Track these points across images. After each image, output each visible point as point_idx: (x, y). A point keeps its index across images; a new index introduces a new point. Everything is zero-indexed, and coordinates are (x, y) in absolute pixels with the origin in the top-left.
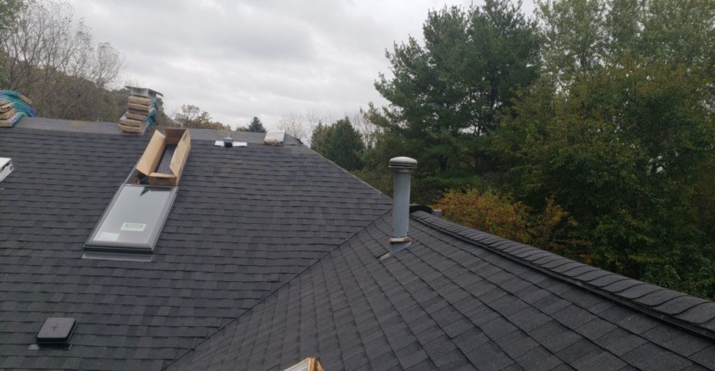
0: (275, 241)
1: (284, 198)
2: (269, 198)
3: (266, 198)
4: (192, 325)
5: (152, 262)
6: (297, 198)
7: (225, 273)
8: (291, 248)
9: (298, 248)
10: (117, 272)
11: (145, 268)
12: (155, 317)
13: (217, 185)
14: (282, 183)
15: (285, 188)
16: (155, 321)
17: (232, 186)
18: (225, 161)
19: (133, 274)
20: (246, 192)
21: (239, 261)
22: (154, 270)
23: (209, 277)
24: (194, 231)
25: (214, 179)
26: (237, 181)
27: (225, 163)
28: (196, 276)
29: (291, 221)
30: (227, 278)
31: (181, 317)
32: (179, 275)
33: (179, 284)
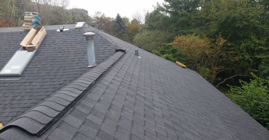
0: (67, 68)
1: (75, 50)
2: (70, 51)
3: (69, 51)
4: (26, 103)
5: (20, 80)
6: (80, 50)
7: (44, 82)
8: (71, 70)
9: (74, 70)
10: (6, 85)
11: (17, 82)
12: (15, 101)
13: (52, 47)
14: (76, 44)
15: (77, 46)
16: (14, 102)
17: (58, 47)
18: (58, 37)
19: (12, 85)
20: (62, 49)
21: (50, 77)
22: (20, 83)
23: (38, 84)
24: (38, 66)
25: (52, 45)
26: (60, 45)
27: (58, 38)
28: (34, 84)
29: (75, 60)
30: (44, 84)
31: (23, 100)
32: (28, 84)
33: (27, 88)
